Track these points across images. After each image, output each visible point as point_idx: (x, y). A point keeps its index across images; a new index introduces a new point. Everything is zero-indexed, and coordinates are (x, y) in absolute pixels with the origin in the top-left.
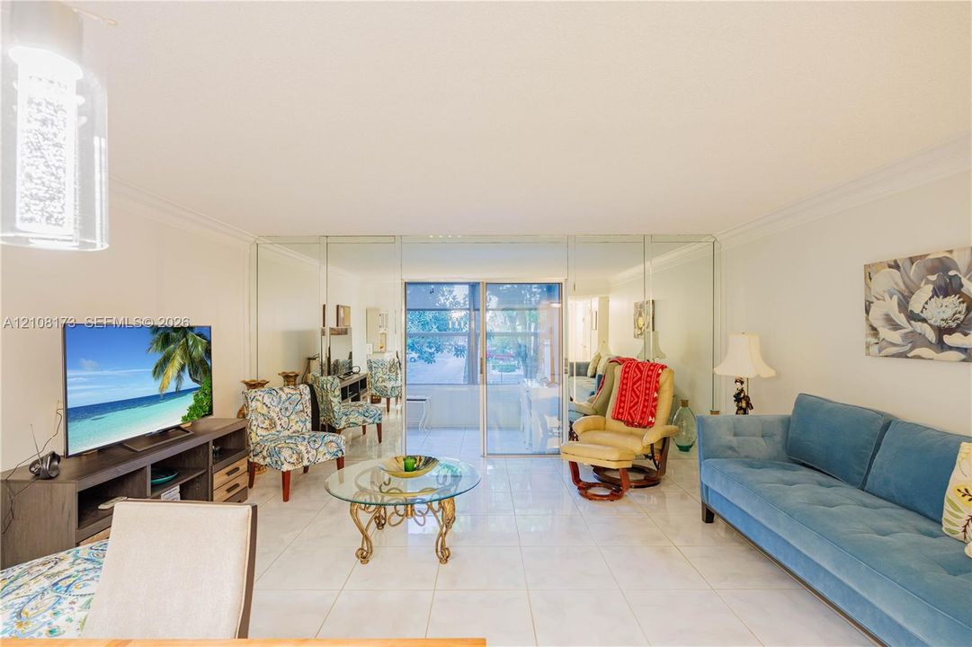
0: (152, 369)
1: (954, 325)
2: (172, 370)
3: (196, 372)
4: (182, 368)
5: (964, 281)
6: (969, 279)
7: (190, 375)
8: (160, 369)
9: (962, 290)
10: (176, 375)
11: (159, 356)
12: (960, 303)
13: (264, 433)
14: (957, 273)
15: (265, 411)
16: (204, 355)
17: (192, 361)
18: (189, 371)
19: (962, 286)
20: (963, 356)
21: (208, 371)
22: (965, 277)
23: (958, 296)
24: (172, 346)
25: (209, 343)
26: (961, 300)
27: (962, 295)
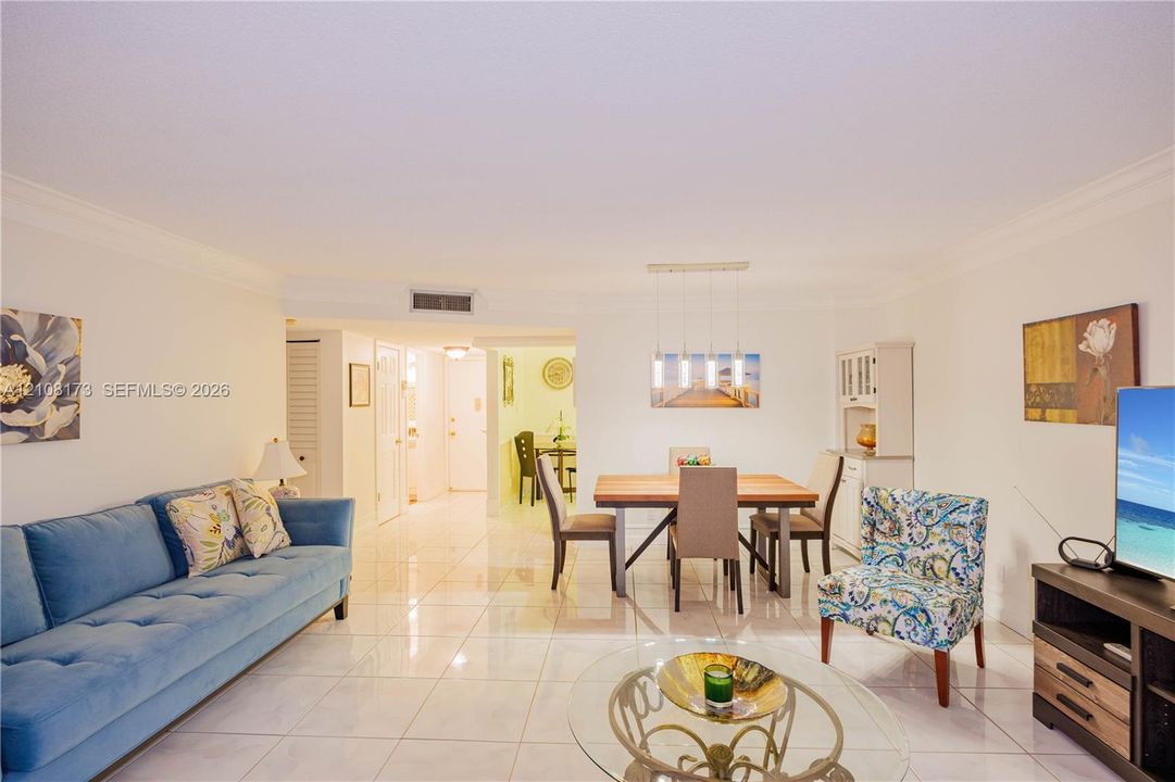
1: (15, 400)
5: (30, 350)
6: (35, 349)
9: (27, 359)
12: (24, 374)
14: (22, 339)
19: (26, 355)
20: (25, 437)
22: (31, 345)
23: (21, 366)
26: (25, 371)
27: (26, 365)
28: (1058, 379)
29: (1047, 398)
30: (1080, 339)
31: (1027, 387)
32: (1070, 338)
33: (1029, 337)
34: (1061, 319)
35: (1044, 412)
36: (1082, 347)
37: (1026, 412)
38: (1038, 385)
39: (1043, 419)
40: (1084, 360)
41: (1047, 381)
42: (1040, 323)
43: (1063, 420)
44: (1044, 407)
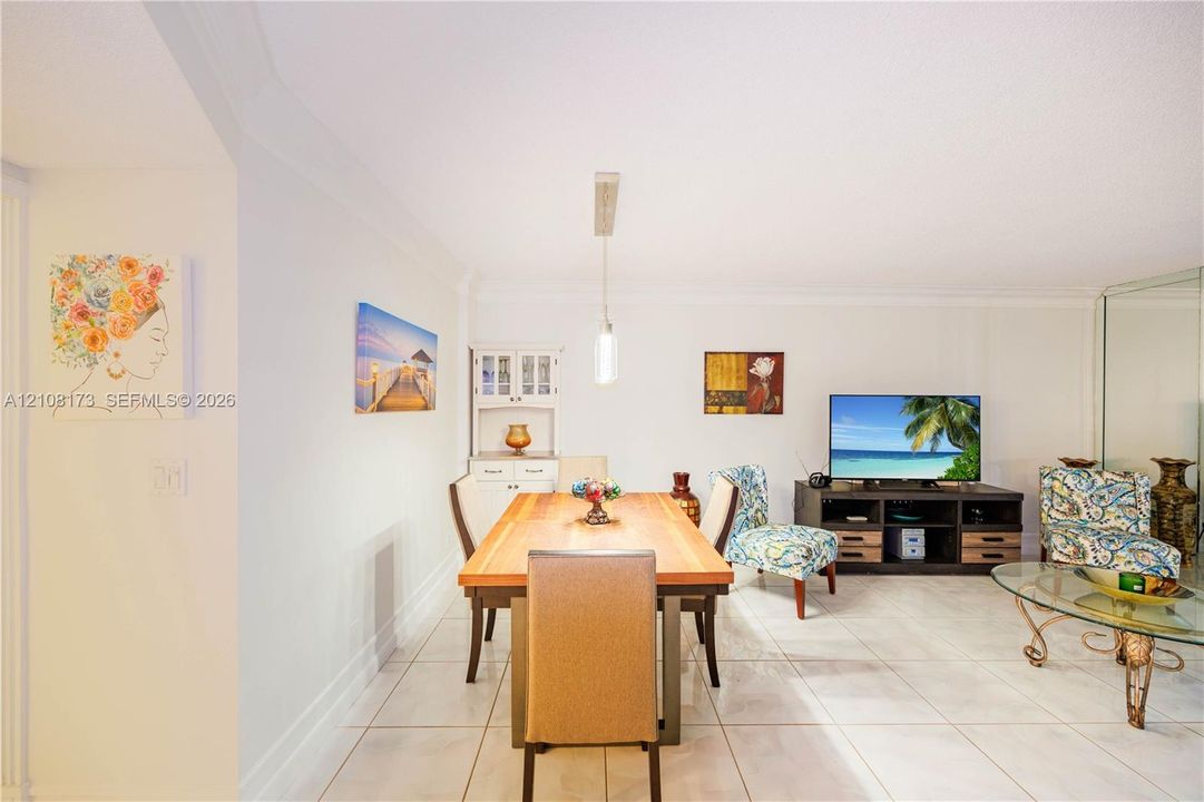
0: (904, 429)
2: (927, 432)
3: (957, 436)
4: (940, 431)
7: (950, 439)
8: (913, 429)
10: (931, 437)
11: (912, 418)
13: (1060, 517)
15: (1065, 492)
16: (969, 421)
17: (952, 426)
18: (948, 435)
21: (975, 438)
24: (927, 410)
25: (978, 409)
28: (733, 388)
29: (724, 399)
30: (750, 366)
31: (707, 393)
32: (744, 365)
33: (710, 362)
34: (737, 353)
35: (721, 408)
36: (752, 371)
37: (705, 409)
38: (717, 391)
39: (720, 412)
40: (753, 379)
41: (725, 389)
42: (721, 353)
43: (736, 412)
44: (721, 405)
